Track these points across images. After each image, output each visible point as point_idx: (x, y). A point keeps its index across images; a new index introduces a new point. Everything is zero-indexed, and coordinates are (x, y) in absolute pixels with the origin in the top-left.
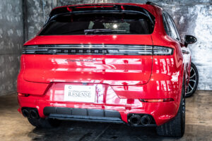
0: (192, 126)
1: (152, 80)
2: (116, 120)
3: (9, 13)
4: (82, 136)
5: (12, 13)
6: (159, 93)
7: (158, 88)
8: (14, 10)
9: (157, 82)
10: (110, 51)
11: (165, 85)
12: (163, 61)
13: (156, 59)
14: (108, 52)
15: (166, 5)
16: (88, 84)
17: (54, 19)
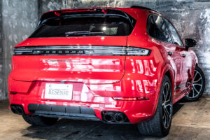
0: (181, 127)
1: (128, 79)
2: (92, 117)
3: (24, 19)
4: (70, 133)
5: (28, 20)
6: (134, 92)
7: (133, 88)
8: (29, 17)
9: (132, 82)
10: (86, 51)
11: (140, 86)
12: (139, 62)
13: (132, 60)
14: (84, 53)
15: (176, 9)
16: (66, 83)
17: (45, 23)
